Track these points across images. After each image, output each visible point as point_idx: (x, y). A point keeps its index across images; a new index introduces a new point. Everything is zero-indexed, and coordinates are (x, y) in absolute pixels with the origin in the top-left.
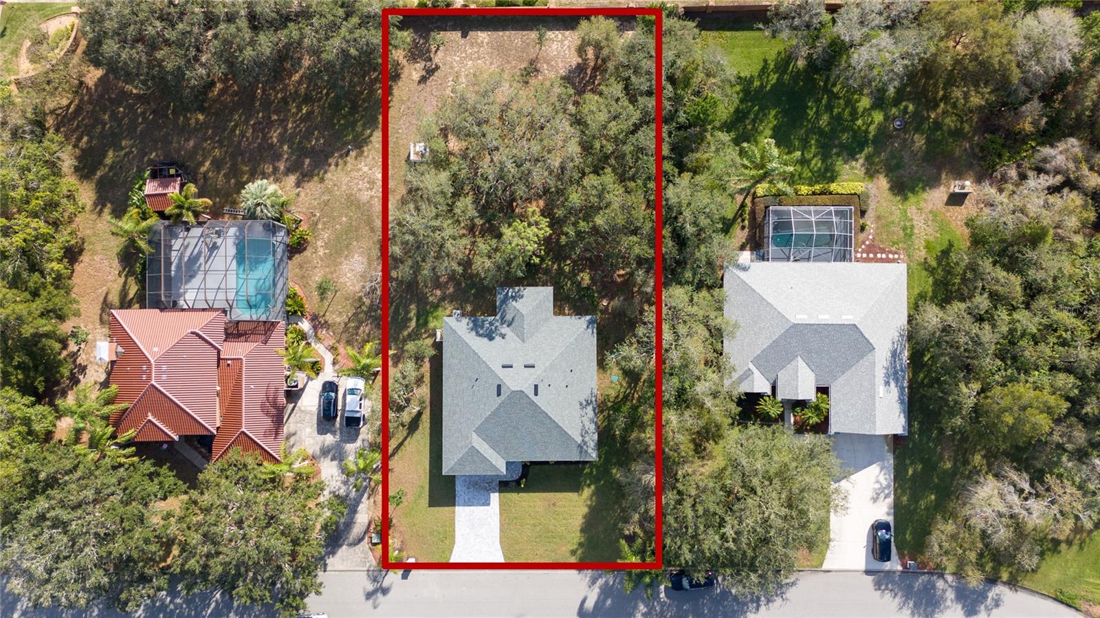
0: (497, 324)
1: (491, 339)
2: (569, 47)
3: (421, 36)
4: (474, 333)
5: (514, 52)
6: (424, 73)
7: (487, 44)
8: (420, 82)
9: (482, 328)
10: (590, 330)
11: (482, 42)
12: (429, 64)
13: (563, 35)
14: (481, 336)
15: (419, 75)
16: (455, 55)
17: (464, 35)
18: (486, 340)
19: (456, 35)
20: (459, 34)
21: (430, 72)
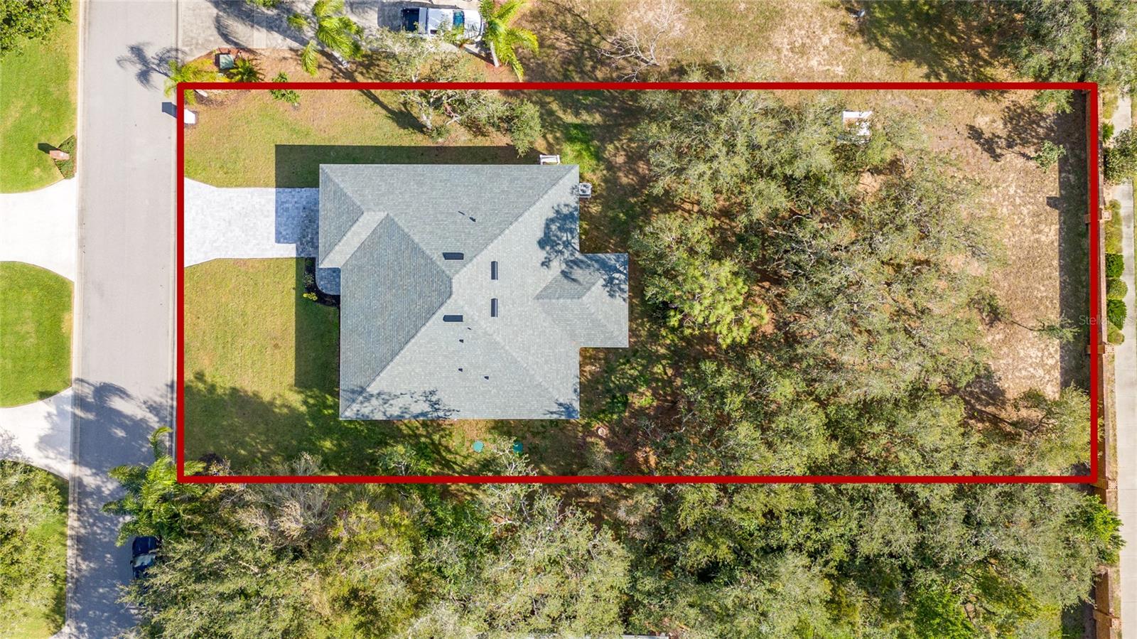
0: (567, 254)
1: (542, 244)
2: (1033, 377)
3: (1050, 129)
4: (552, 215)
5: (1024, 284)
6: (987, 135)
7: (1037, 241)
8: (972, 128)
9: (560, 229)
10: (555, 408)
11: (1040, 232)
12: (1003, 143)
13: (1053, 367)
14: (547, 226)
15: (984, 127)
16: (1018, 187)
17: (1052, 202)
18: (540, 235)
19: (1052, 187)
20: (1054, 194)
21: (989, 146)
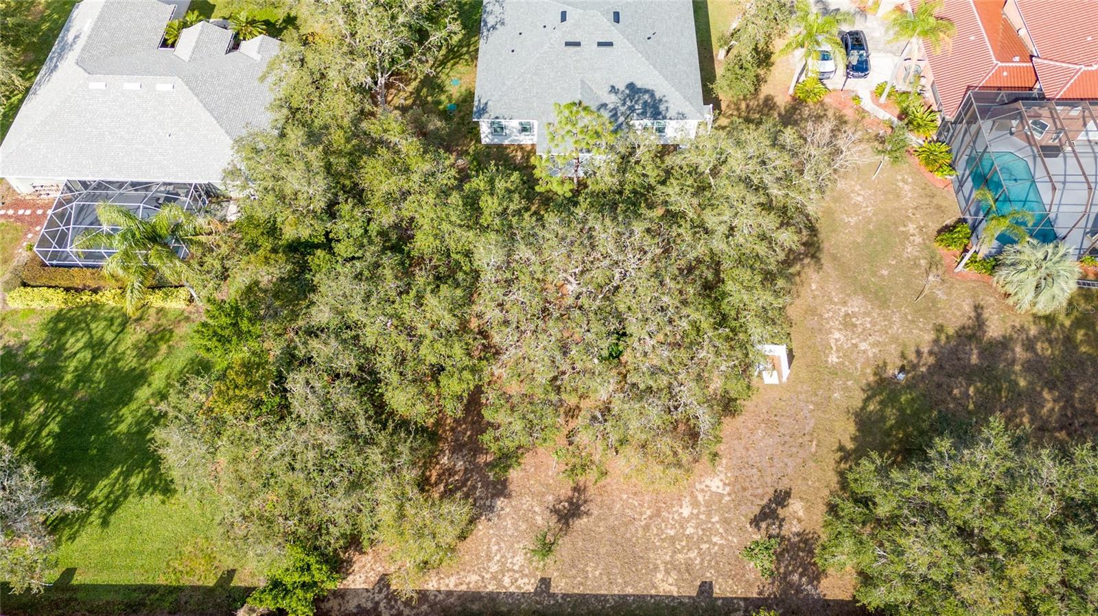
0: (623, 109)
1: (631, 86)
2: (489, 559)
3: (799, 590)
4: (658, 96)
5: (603, 551)
6: (781, 512)
7: (656, 568)
8: (788, 494)
9: (645, 103)
11: (667, 572)
12: (774, 530)
13: (500, 583)
14: (647, 91)
15: (790, 509)
16: (722, 547)
17: (706, 588)
19: (723, 589)
20: (717, 591)
21: (769, 513)
